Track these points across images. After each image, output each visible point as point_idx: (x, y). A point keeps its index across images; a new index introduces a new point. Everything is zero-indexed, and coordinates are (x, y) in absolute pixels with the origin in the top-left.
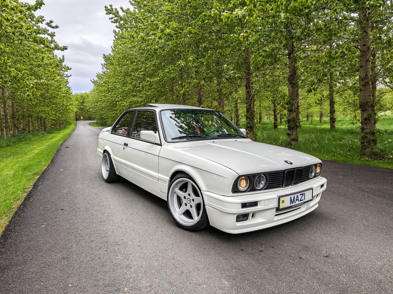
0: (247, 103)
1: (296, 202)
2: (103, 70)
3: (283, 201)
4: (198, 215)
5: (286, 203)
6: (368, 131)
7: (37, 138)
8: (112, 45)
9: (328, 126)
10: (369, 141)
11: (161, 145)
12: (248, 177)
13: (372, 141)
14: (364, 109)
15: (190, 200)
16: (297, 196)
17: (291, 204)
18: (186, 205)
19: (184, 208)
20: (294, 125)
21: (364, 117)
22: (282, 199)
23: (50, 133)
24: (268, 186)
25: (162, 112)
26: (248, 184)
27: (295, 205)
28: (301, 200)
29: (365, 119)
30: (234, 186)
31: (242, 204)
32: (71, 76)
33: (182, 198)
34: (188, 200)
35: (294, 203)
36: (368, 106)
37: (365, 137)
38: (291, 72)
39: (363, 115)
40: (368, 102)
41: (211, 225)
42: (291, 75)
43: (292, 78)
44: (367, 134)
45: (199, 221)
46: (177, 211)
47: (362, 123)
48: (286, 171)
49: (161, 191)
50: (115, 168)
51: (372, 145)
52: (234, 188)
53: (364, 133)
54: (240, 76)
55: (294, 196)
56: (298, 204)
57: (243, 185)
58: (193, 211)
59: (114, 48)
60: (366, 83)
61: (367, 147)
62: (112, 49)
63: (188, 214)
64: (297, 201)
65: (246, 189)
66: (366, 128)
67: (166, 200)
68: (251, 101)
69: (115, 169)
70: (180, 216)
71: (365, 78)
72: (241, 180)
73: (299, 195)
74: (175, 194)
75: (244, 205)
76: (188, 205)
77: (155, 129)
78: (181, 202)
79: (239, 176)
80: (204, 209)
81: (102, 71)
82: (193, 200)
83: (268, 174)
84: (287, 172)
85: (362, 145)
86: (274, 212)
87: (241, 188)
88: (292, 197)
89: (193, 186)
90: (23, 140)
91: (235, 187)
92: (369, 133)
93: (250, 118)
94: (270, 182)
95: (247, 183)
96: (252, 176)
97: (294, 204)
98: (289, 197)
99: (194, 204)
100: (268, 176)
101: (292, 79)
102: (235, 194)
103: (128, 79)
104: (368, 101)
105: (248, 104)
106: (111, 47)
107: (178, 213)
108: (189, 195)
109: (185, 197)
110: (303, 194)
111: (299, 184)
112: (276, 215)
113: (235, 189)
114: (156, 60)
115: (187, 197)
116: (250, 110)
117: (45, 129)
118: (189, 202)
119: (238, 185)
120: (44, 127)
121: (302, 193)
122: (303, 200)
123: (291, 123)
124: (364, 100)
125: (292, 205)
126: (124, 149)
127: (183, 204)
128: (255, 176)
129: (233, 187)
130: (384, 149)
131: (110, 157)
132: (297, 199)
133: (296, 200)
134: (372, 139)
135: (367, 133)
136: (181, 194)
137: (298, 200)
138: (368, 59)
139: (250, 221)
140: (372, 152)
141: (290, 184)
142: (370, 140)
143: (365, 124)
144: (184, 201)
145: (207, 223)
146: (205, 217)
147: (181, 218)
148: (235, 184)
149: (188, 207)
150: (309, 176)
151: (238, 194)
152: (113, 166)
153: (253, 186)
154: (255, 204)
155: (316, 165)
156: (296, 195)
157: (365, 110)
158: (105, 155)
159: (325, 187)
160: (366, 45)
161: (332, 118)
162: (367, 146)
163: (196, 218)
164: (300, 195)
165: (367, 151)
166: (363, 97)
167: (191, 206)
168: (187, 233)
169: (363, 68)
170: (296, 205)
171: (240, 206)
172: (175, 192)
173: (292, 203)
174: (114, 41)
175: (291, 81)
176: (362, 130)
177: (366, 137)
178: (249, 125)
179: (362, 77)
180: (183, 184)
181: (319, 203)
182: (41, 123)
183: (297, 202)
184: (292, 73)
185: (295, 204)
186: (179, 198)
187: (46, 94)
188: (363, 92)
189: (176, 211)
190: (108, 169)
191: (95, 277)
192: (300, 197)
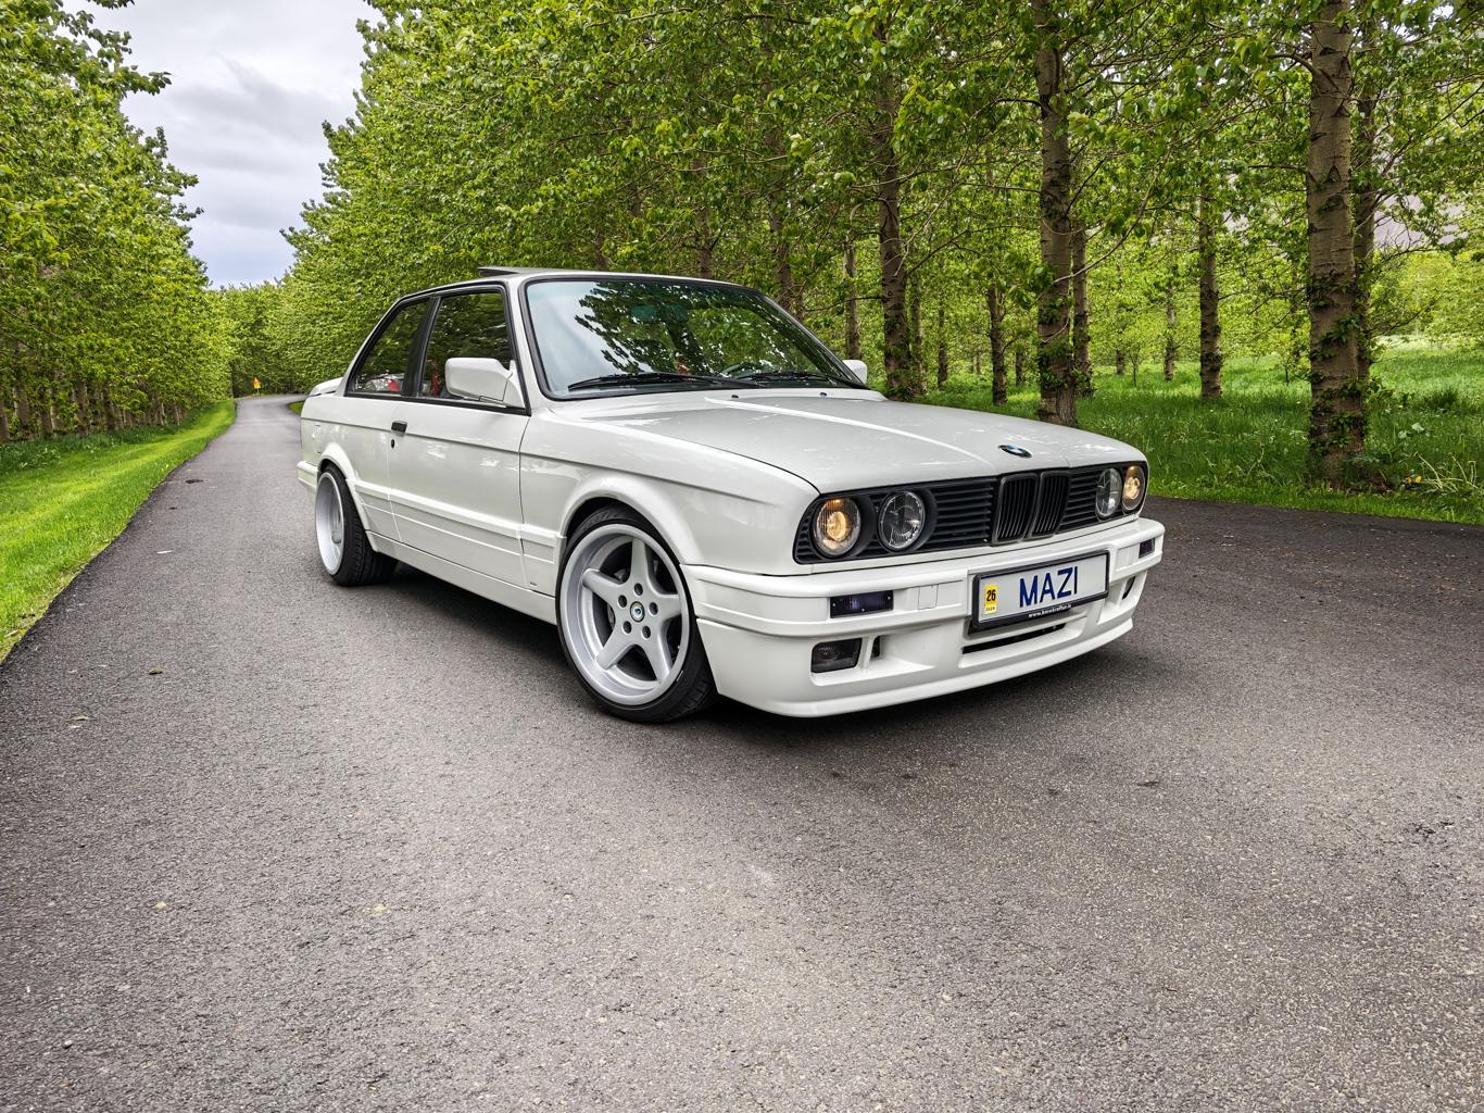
0: (888, 300)
1: (1041, 601)
2: (328, 190)
3: (992, 593)
4: (673, 656)
5: (1004, 601)
6: (1335, 386)
7: (79, 458)
8: (359, 85)
9: (1193, 390)
10: (1339, 423)
11: (526, 411)
12: (855, 500)
13: (1349, 424)
14: (1321, 303)
15: (643, 608)
16: (1048, 577)
17: (1021, 605)
18: (628, 627)
19: (620, 641)
20: (1065, 377)
21: (1323, 332)
22: (986, 586)
23: (131, 441)
24: (932, 538)
25: (530, 288)
26: (857, 530)
27: (1040, 611)
28: (1061, 595)
29: (1327, 342)
30: (804, 536)
31: (833, 600)
32: (198, 212)
33: (614, 603)
34: (637, 610)
35: (1036, 602)
36: (1336, 291)
37: (1324, 411)
38: (1050, 169)
39: (1317, 327)
40: (1338, 275)
41: (719, 691)
42: (1052, 181)
43: (1054, 191)
44: (1331, 398)
45: (675, 682)
46: (596, 653)
47: (1312, 359)
48: (1003, 481)
49: (535, 588)
50: (366, 526)
51: (1348, 437)
52: (801, 544)
53: (1320, 394)
54: (851, 178)
55: (1036, 577)
56: (1050, 608)
57: (837, 530)
58: (657, 650)
59: (367, 96)
60: (1330, 200)
61: (1331, 449)
62: (359, 101)
63: (636, 662)
64: (1048, 597)
65: (847, 546)
66: (1327, 374)
67: (555, 622)
68: (900, 291)
69: (364, 530)
70: (609, 672)
71: (1329, 181)
72: (828, 512)
73: (1053, 572)
74: (584, 589)
75: (841, 605)
76: (637, 628)
77: (507, 355)
78: (611, 620)
79: (821, 496)
80: (693, 637)
81: (324, 194)
82: (654, 608)
83: (934, 490)
84: (1007, 483)
85: (1313, 441)
86: (956, 636)
87: (829, 546)
88: (1029, 578)
89: (652, 555)
90: (22, 465)
91: (805, 539)
92: (1340, 393)
93: (898, 358)
94: (939, 521)
95: (851, 523)
96: (872, 497)
97: (1033, 607)
98: (1015, 580)
99: (656, 622)
100: (932, 496)
101: (1055, 198)
102: (807, 568)
103: (428, 223)
104: (1339, 270)
105: (890, 304)
106: (356, 95)
107: (599, 662)
108: (639, 588)
109: (623, 600)
110: (1069, 571)
111: (1056, 537)
112: (967, 650)
113: (807, 549)
114: (530, 137)
115: (632, 596)
116: (898, 325)
117: (111, 427)
118: (638, 617)
119: (819, 530)
120: (105, 418)
121: (1068, 565)
122: (1069, 593)
123: (1051, 367)
124: (1322, 270)
125: (1026, 609)
126: (393, 446)
127: (619, 628)
128: (882, 496)
129: (800, 540)
130: (1393, 454)
131: (343, 487)
132: (1047, 588)
133: (1044, 592)
134: (1350, 418)
135: (1330, 395)
136: (609, 589)
137: (1051, 591)
138: (1341, 107)
139: (866, 671)
140: (1350, 463)
141: (1022, 532)
142: (1342, 421)
143: (1324, 358)
144: (621, 615)
145: (705, 685)
146: (698, 664)
147: (612, 679)
148: (805, 529)
149: (637, 637)
150: (1094, 507)
151: (818, 567)
152: (358, 518)
153: (875, 537)
154: (882, 600)
155: (1122, 468)
156: (1042, 574)
157: (1326, 306)
158: (327, 479)
159: (1158, 551)
160: (1334, 52)
161: (1208, 355)
162: (1331, 444)
163: (667, 672)
164: (1060, 573)
165: (1333, 461)
166: (1319, 257)
167: (647, 632)
168: (631, 730)
169: (1322, 141)
170: (1045, 609)
171: (825, 606)
172: (585, 585)
173: (1029, 603)
174: (365, 68)
175: (1052, 203)
176: (1313, 384)
177: (1329, 411)
178: (896, 386)
179: (1317, 178)
180: (617, 549)
181: (1136, 614)
182: (93, 402)
183: (1048, 601)
184: (1055, 174)
185: (1039, 606)
186: (601, 607)
187: (102, 287)
188: (1318, 236)
189: (593, 656)
190: (341, 535)
191: (263, 875)
192: (1057, 581)
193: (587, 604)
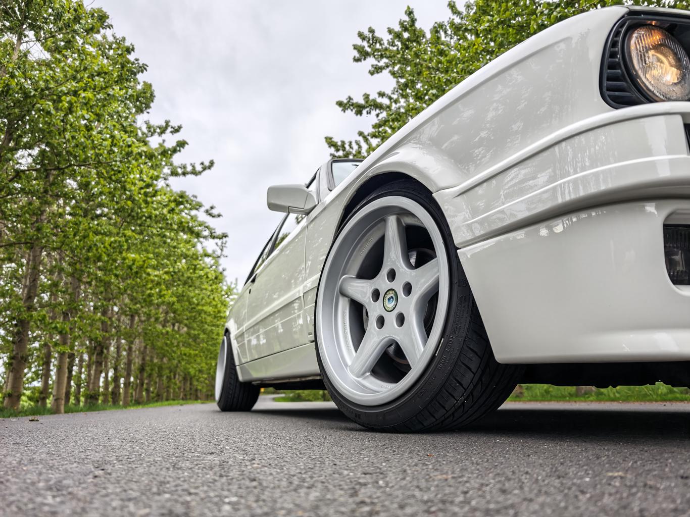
15: (396, 293)
18: (381, 321)
19: (374, 340)
33: (368, 301)
34: (390, 299)
45: (433, 356)
46: (349, 363)
65: (680, 90)
70: (359, 379)
74: (341, 298)
76: (391, 320)
78: (365, 320)
82: (408, 288)
91: (616, 71)
95: (681, 65)
99: (410, 306)
107: (352, 372)
108: (392, 274)
109: (376, 295)
113: (621, 87)
118: (391, 306)
119: (634, 63)
126: (250, 293)
127: (372, 326)
136: (361, 290)
144: (374, 310)
148: (614, 54)
149: (392, 331)
163: (422, 350)
167: (401, 320)
171: (677, 138)
172: (343, 294)
180: (371, 248)
186: (358, 311)
189: (346, 365)
193: (344, 313)
